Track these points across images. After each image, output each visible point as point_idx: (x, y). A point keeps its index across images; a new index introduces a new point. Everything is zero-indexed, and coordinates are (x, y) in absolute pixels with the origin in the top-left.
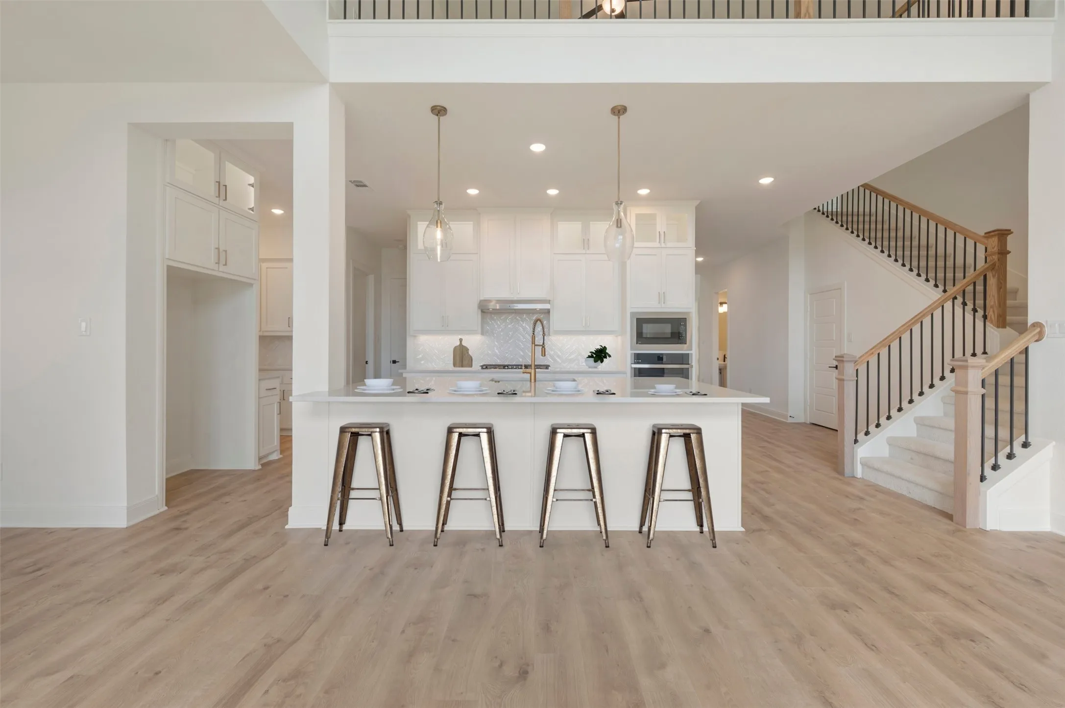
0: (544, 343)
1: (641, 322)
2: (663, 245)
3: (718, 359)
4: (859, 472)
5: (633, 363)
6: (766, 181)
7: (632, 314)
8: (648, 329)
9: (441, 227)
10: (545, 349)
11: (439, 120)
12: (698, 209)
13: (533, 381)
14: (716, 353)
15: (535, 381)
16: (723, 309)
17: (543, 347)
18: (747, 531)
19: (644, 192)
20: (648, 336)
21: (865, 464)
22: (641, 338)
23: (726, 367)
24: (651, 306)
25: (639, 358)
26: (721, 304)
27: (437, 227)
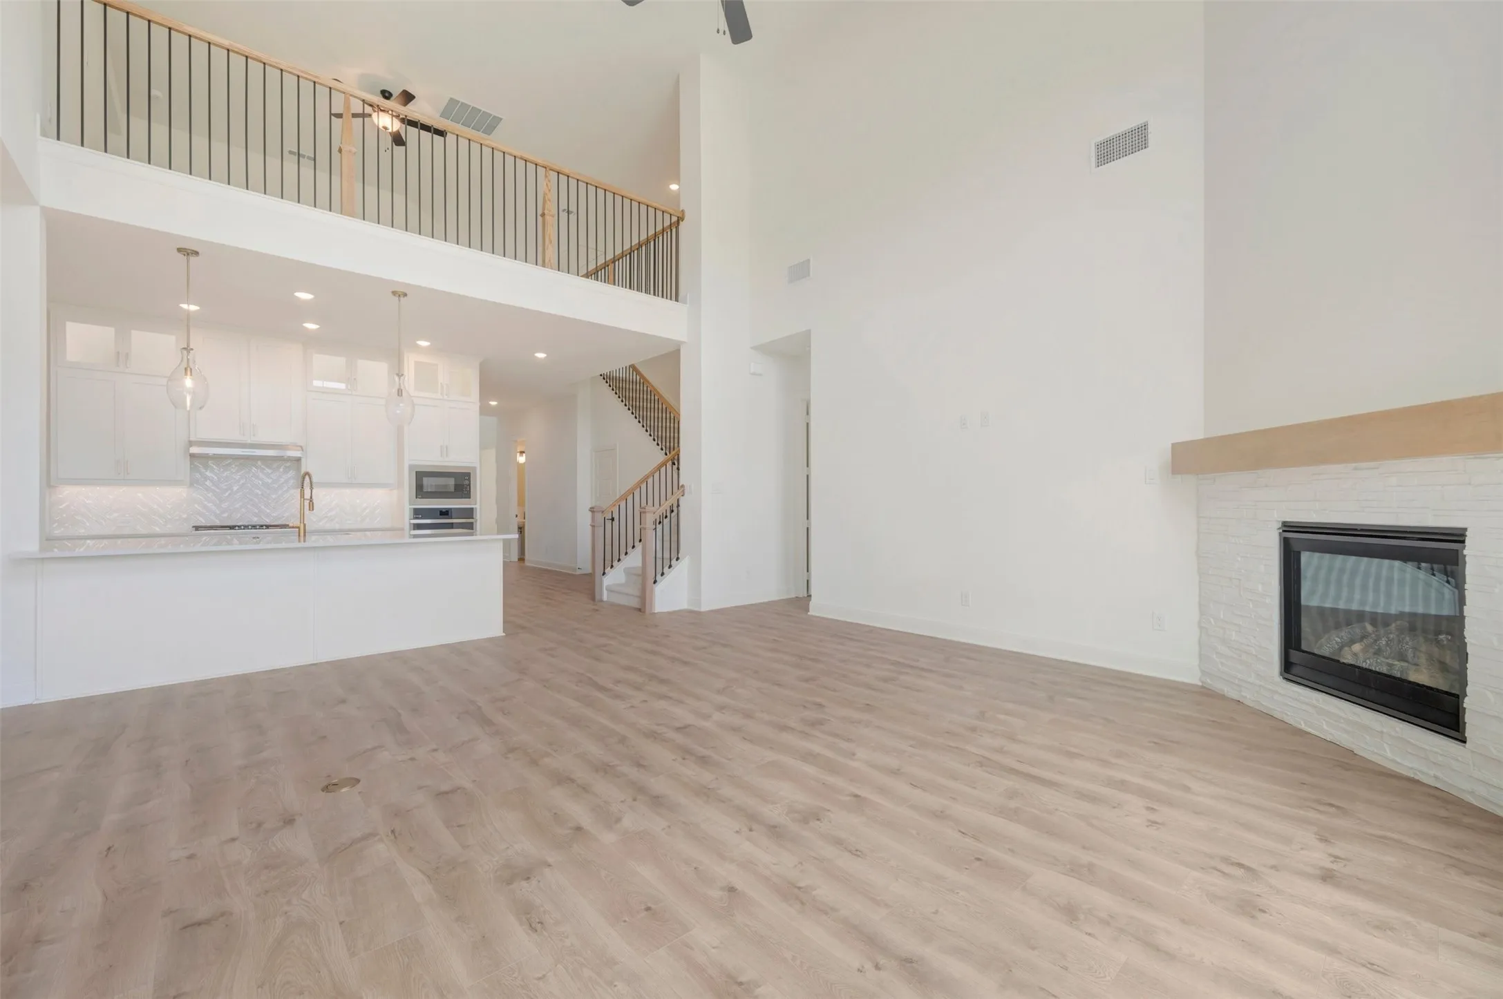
0: (311, 497)
1: (420, 476)
2: (445, 397)
3: (517, 516)
4: (605, 598)
5: (412, 517)
6: (541, 355)
7: (411, 467)
8: (428, 483)
9: (191, 375)
10: (313, 503)
11: (188, 261)
12: (481, 365)
13: (302, 534)
14: (514, 510)
15: (305, 535)
16: (522, 459)
17: (311, 501)
18: (507, 635)
19: (424, 343)
20: (429, 490)
21: (610, 590)
22: (420, 491)
23: (524, 525)
24: (432, 459)
25: (418, 513)
26: (522, 452)
27: (186, 374)
